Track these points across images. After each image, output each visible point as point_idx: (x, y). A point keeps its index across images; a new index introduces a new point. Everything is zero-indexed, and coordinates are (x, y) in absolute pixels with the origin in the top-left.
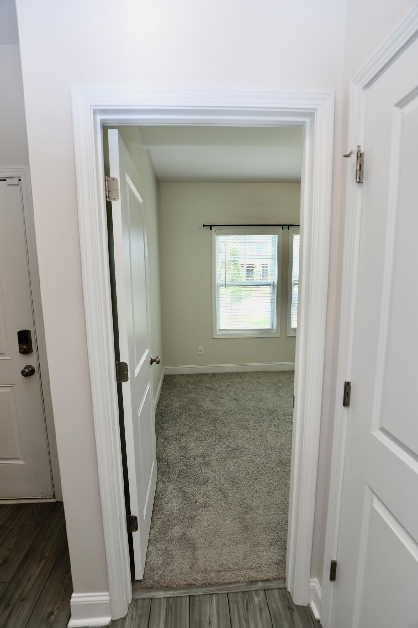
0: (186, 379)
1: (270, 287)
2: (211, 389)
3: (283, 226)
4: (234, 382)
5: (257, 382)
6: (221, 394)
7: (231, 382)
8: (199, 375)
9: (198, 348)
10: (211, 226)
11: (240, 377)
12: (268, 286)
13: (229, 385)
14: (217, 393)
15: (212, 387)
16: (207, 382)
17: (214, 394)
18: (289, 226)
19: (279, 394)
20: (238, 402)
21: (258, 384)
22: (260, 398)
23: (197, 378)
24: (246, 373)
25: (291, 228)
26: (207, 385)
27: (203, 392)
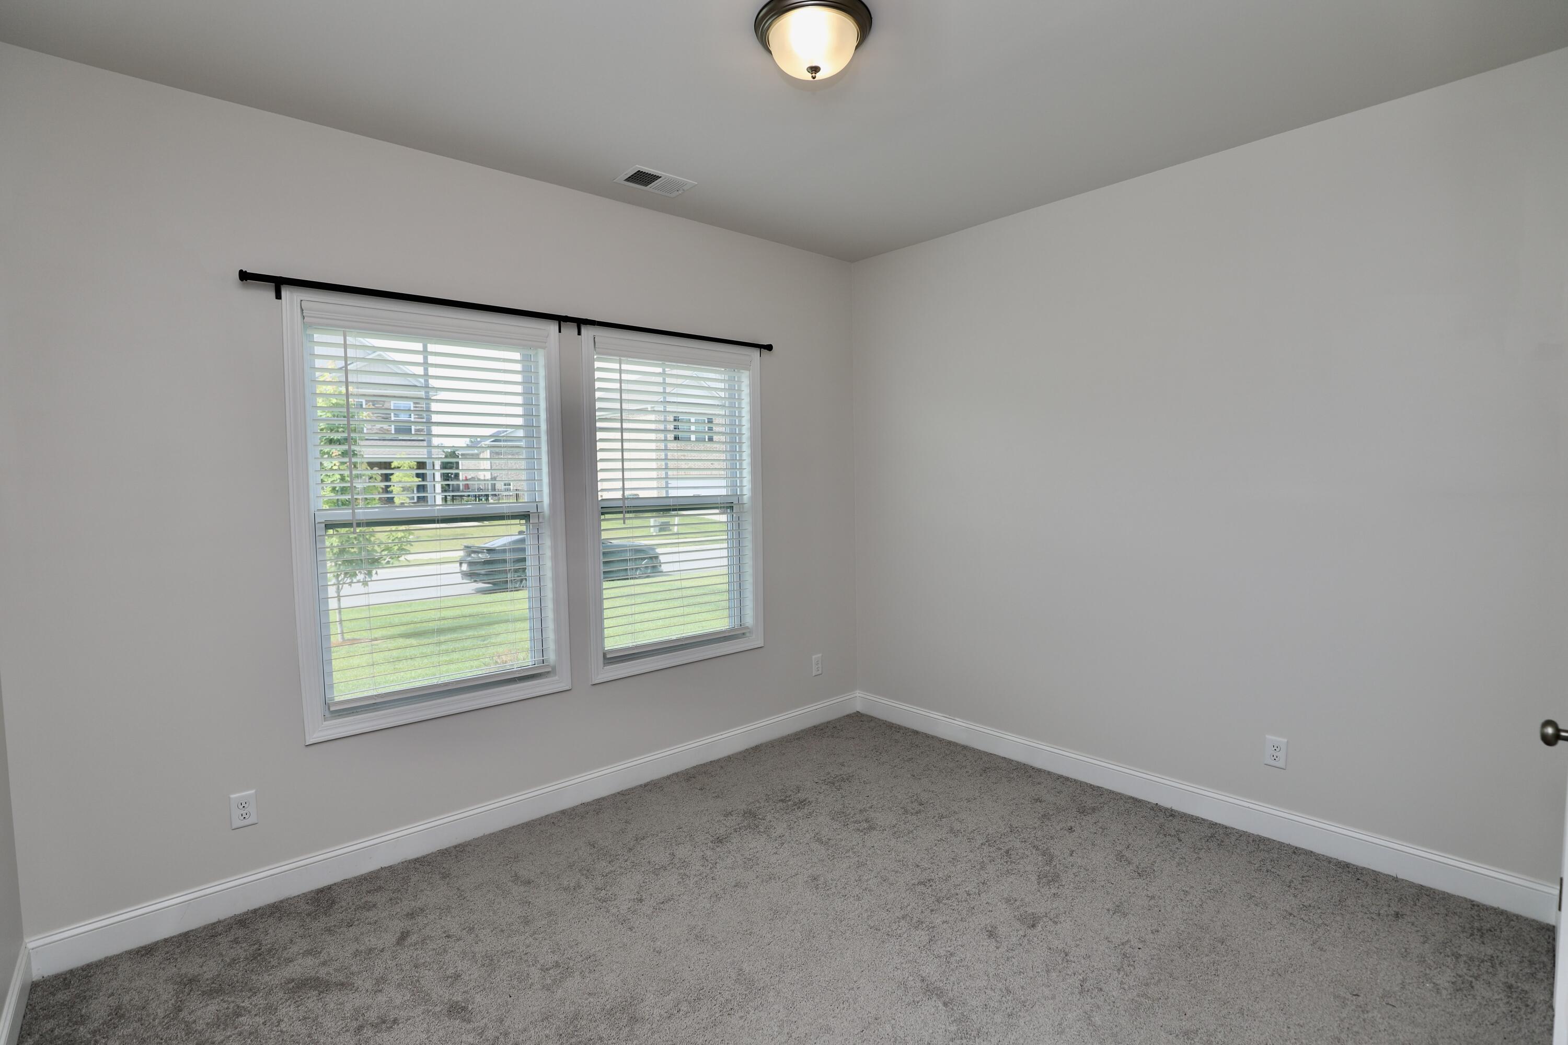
0: (172, 971)
1: (523, 522)
2: (320, 985)
3: (561, 320)
4: (422, 910)
5: (516, 878)
6: (381, 998)
7: (411, 915)
8: (243, 921)
9: (229, 797)
10: (278, 284)
11: (445, 876)
12: (517, 521)
13: (404, 936)
14: (358, 1003)
15: (322, 972)
16: (295, 949)
17: (344, 1019)
18: (580, 323)
19: (615, 911)
20: (469, 1021)
21: (522, 889)
22: (556, 958)
23: (236, 941)
24: (459, 851)
25: (587, 331)
26: (295, 970)
27: (280, 1021)
